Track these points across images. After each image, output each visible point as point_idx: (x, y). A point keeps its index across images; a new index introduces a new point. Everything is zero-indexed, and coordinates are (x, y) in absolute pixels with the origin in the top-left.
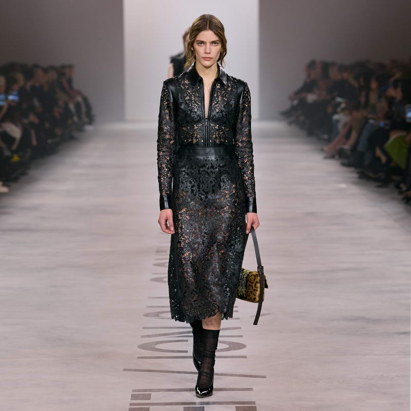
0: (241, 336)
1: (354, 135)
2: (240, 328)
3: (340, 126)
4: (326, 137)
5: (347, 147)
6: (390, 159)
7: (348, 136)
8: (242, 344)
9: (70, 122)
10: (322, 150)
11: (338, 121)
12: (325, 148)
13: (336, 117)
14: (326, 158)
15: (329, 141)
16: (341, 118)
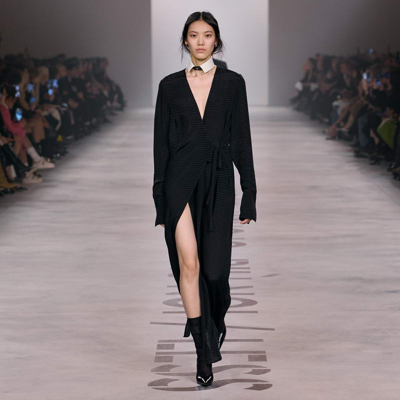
0: (253, 294)
1: (351, 119)
2: (252, 287)
3: (339, 111)
4: (327, 120)
5: (345, 129)
6: (381, 141)
7: (345, 120)
8: (254, 301)
9: (104, 107)
10: (324, 132)
11: (337, 107)
12: (327, 130)
13: (335, 103)
14: (327, 139)
15: (330, 124)
16: (340, 104)
